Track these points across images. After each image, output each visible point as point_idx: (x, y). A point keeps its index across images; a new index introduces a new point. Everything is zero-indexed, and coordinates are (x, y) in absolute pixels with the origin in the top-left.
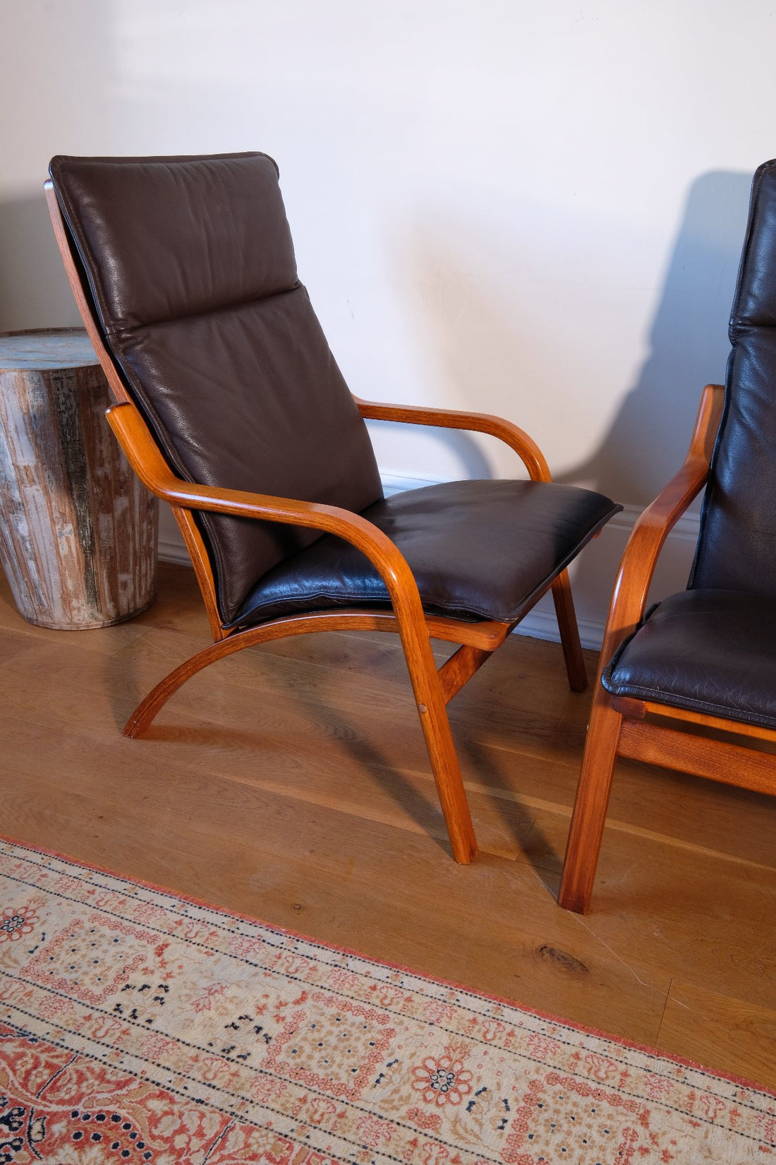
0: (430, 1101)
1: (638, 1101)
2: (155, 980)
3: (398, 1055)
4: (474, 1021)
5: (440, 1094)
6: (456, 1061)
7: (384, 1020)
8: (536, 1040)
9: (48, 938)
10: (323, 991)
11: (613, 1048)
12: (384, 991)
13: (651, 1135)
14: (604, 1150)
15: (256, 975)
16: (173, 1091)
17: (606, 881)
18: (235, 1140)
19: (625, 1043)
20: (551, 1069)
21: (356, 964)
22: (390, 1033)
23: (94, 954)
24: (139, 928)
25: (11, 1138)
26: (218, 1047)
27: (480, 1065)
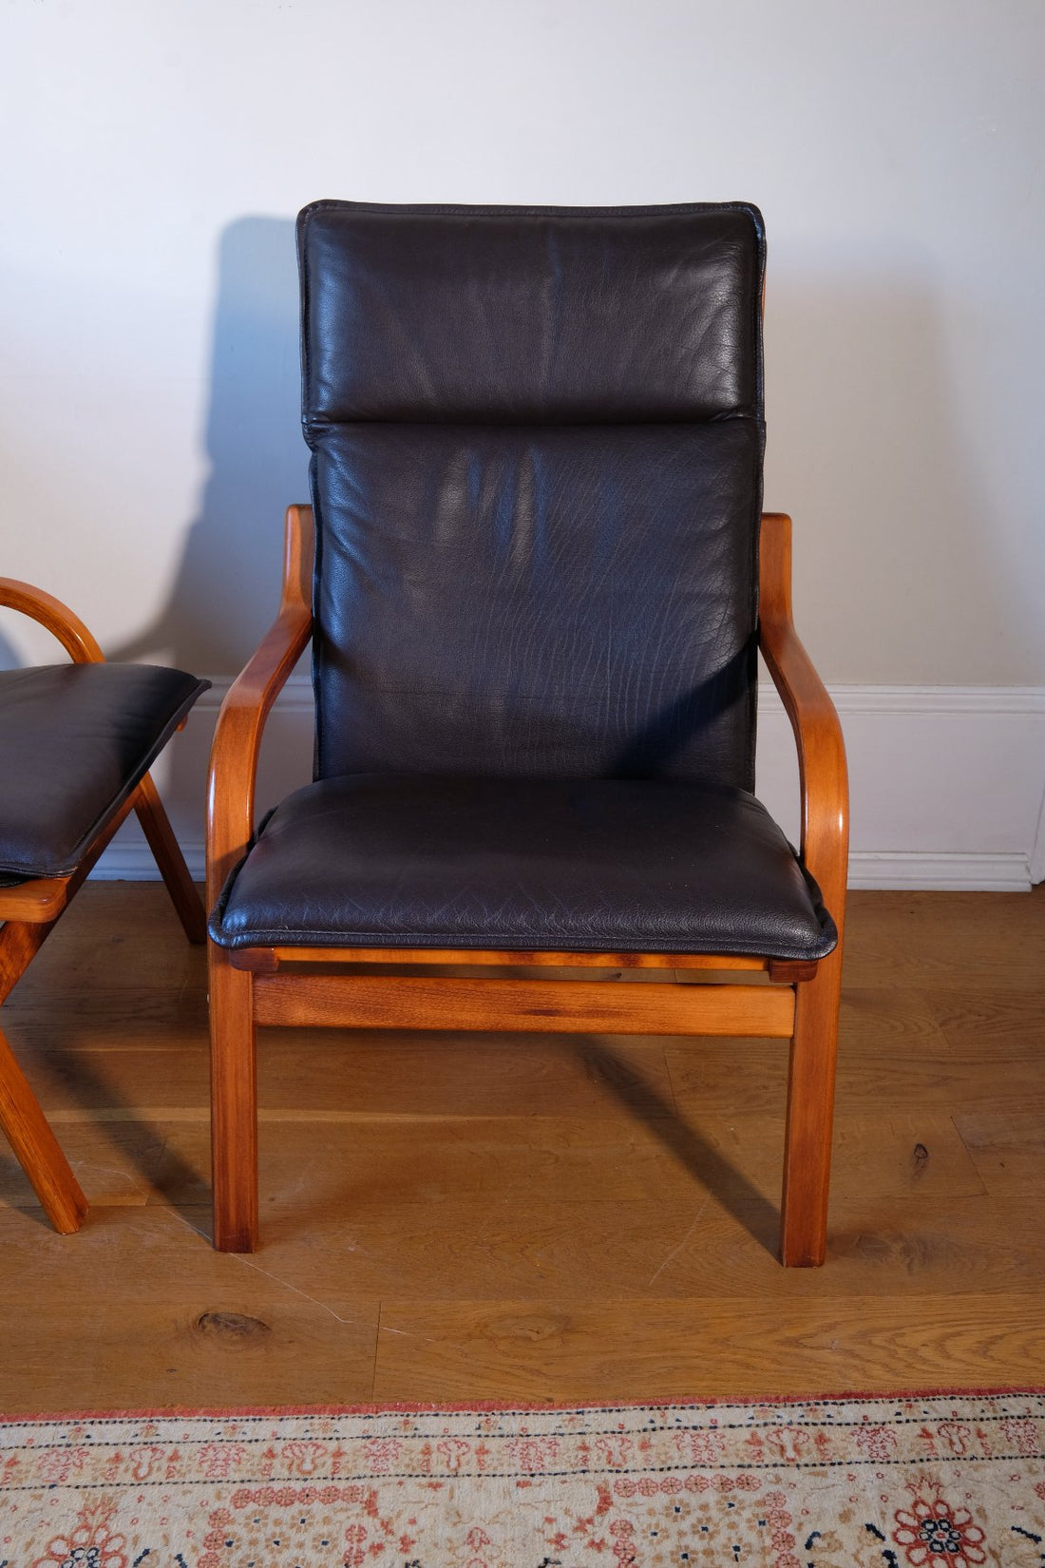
1: (359, 1483)
3: (7, 1553)
4: (116, 1458)
6: (98, 1527)
11: (316, 1425)
13: (382, 1524)
17: (276, 1197)
19: (333, 1411)
27: (134, 1519)
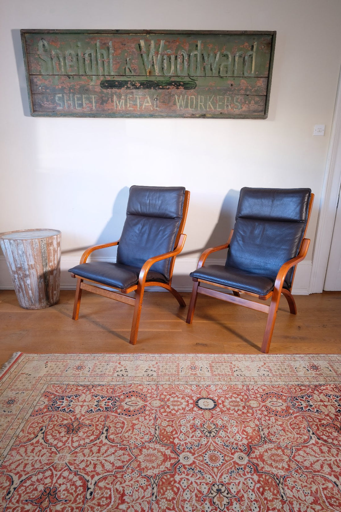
1: (229, 361)
2: (123, 368)
3: (182, 366)
4: (193, 358)
5: (194, 370)
6: (194, 364)
7: (176, 362)
8: (206, 357)
9: (91, 368)
10: (160, 361)
12: (172, 358)
13: (234, 365)
15: (144, 362)
16: (142, 384)
18: (161, 388)
19: (221, 354)
20: (211, 361)
21: (163, 355)
22: (178, 364)
23: (104, 368)
24: (111, 361)
25: (113, 402)
26: (145, 375)
27: (199, 364)
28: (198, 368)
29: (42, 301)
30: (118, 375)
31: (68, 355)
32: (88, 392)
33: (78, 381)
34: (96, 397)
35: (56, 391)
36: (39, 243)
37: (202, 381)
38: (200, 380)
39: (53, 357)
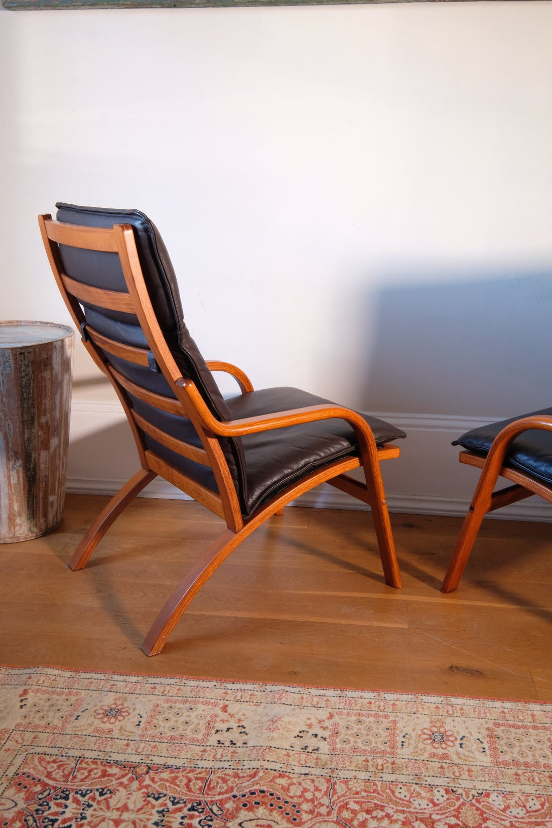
0: (438, 748)
1: (547, 725)
2: (233, 724)
3: (405, 731)
4: (437, 707)
5: (441, 744)
6: (440, 727)
7: (386, 717)
8: (477, 709)
9: (144, 716)
10: (341, 710)
11: (520, 705)
12: (377, 703)
14: (542, 749)
15: (294, 709)
16: (286, 772)
18: (340, 788)
19: (525, 702)
20: (493, 721)
21: (350, 694)
22: (395, 722)
23: (182, 719)
24: (201, 700)
25: (203, 817)
26: (298, 748)
27: (454, 726)
28: (451, 738)
29: (18, 521)
30: (219, 742)
31: (83, 675)
32: (135, 784)
33: (108, 749)
34: (157, 799)
35: (49, 775)
36: (15, 359)
37: (463, 777)
38: (457, 774)
39: (42, 678)
